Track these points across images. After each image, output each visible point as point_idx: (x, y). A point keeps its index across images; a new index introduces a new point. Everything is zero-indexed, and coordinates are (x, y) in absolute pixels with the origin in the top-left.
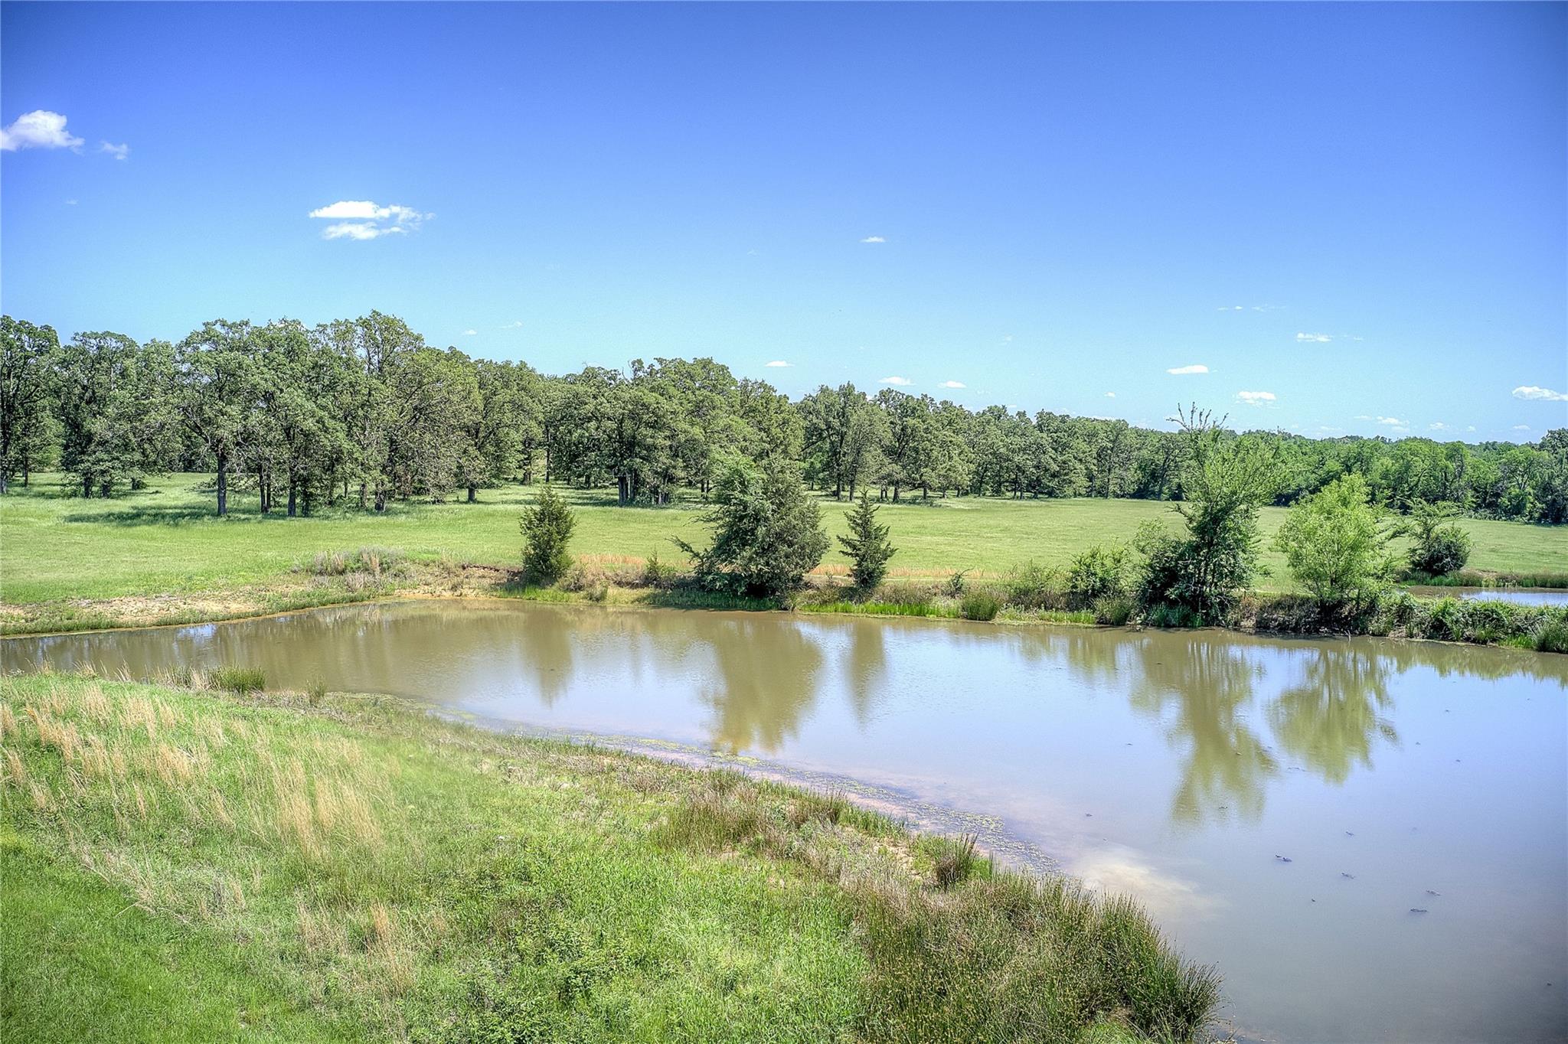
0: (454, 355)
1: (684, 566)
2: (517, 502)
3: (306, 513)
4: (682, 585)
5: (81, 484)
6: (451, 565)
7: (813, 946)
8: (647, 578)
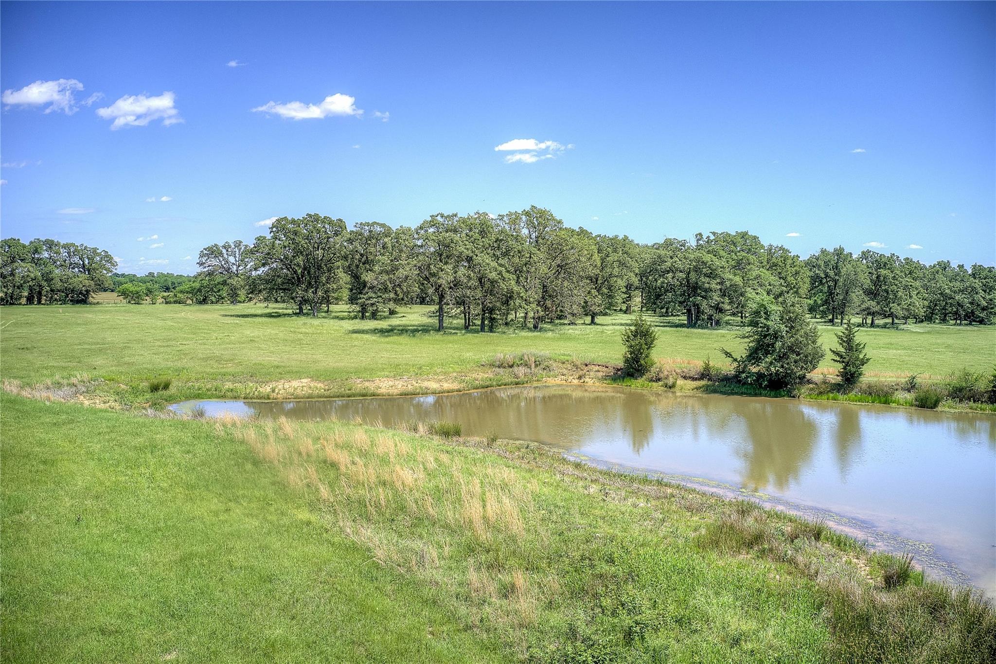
0: (583, 232)
1: (727, 367)
2: (621, 325)
3: (491, 330)
4: (726, 379)
5: (359, 311)
6: (578, 363)
7: (794, 621)
8: (703, 374)
